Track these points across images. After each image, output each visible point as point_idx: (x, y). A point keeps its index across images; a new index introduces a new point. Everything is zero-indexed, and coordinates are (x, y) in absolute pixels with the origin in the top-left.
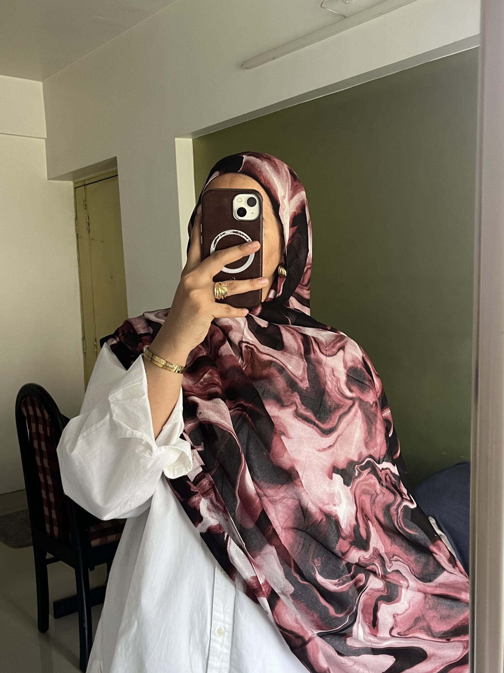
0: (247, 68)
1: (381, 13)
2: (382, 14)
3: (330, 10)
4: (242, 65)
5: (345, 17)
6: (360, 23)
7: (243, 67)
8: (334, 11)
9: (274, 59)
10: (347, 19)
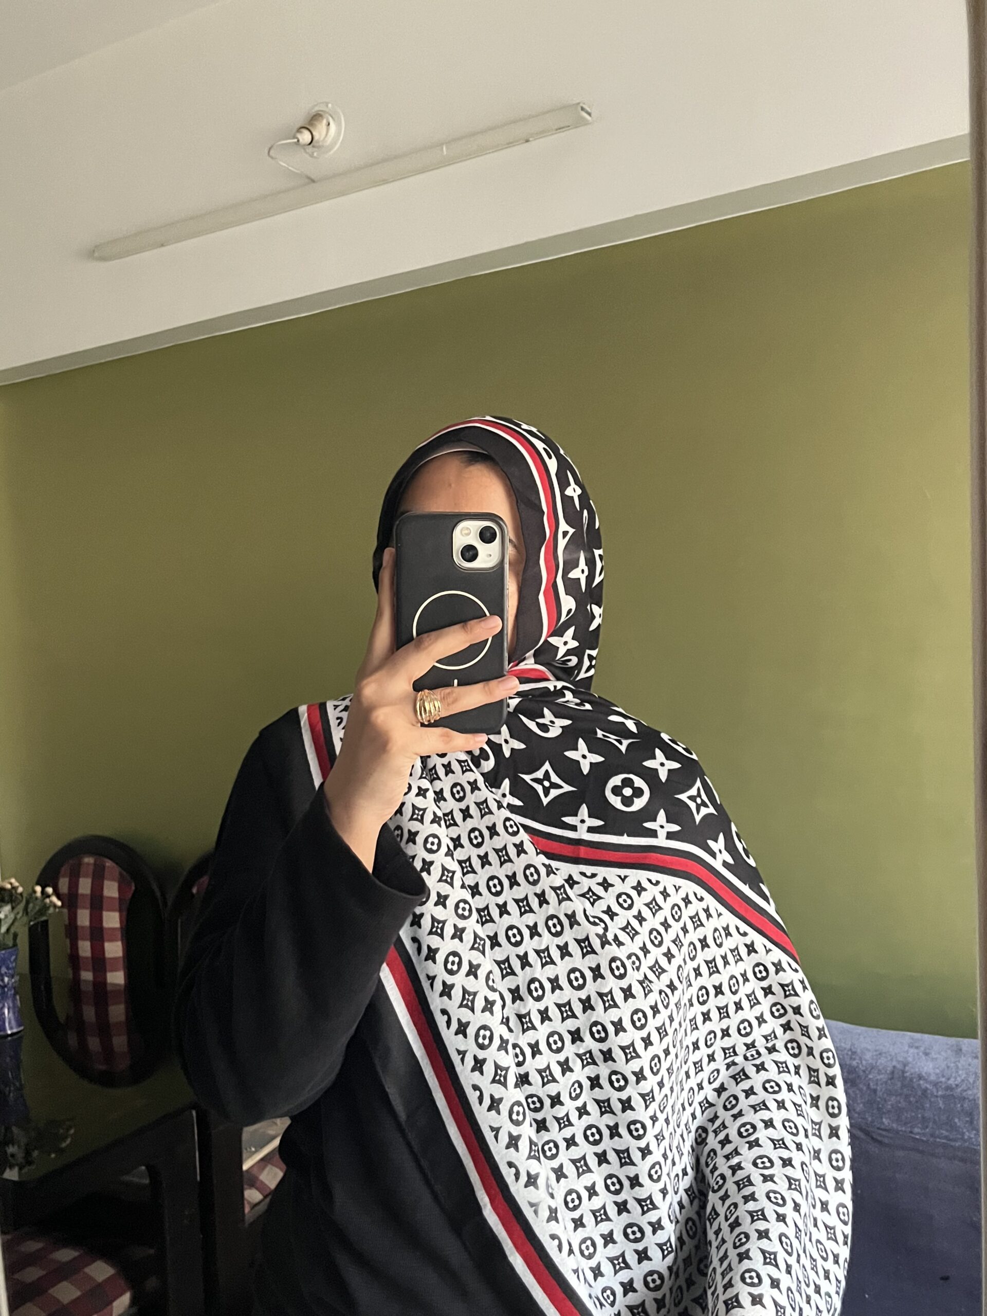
0: (103, 259)
1: (384, 180)
2: (385, 182)
3: (284, 164)
4: (94, 251)
5: (313, 181)
6: (343, 194)
7: (96, 254)
8: (290, 168)
9: (162, 245)
10: (313, 184)
